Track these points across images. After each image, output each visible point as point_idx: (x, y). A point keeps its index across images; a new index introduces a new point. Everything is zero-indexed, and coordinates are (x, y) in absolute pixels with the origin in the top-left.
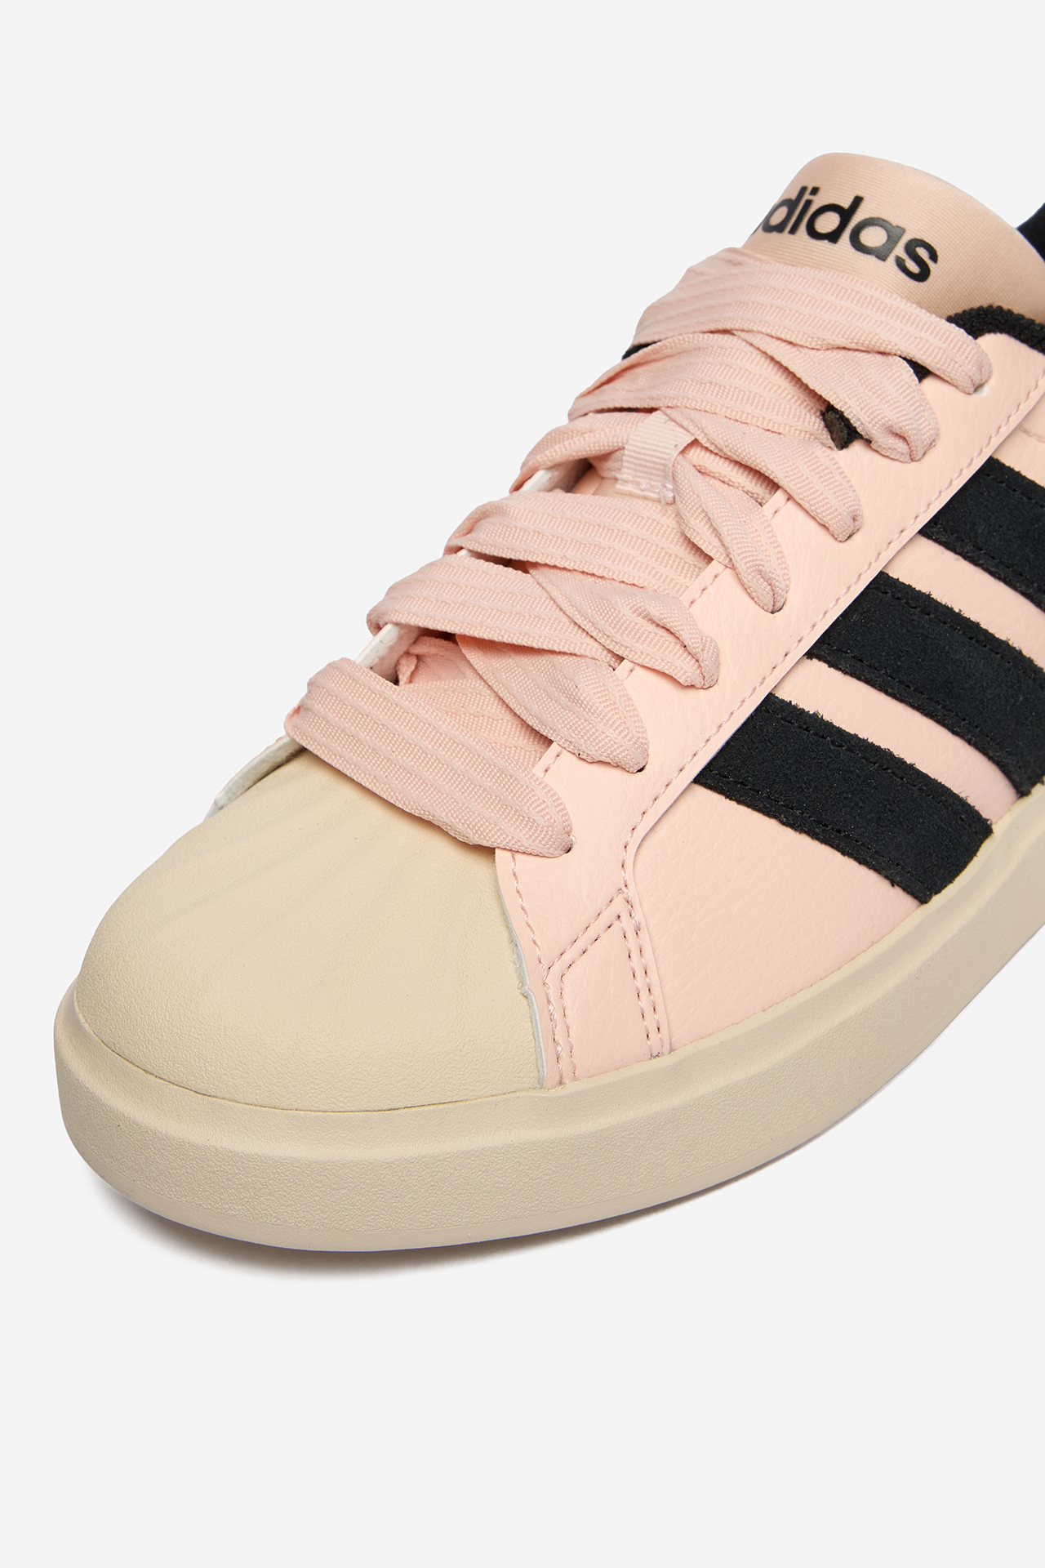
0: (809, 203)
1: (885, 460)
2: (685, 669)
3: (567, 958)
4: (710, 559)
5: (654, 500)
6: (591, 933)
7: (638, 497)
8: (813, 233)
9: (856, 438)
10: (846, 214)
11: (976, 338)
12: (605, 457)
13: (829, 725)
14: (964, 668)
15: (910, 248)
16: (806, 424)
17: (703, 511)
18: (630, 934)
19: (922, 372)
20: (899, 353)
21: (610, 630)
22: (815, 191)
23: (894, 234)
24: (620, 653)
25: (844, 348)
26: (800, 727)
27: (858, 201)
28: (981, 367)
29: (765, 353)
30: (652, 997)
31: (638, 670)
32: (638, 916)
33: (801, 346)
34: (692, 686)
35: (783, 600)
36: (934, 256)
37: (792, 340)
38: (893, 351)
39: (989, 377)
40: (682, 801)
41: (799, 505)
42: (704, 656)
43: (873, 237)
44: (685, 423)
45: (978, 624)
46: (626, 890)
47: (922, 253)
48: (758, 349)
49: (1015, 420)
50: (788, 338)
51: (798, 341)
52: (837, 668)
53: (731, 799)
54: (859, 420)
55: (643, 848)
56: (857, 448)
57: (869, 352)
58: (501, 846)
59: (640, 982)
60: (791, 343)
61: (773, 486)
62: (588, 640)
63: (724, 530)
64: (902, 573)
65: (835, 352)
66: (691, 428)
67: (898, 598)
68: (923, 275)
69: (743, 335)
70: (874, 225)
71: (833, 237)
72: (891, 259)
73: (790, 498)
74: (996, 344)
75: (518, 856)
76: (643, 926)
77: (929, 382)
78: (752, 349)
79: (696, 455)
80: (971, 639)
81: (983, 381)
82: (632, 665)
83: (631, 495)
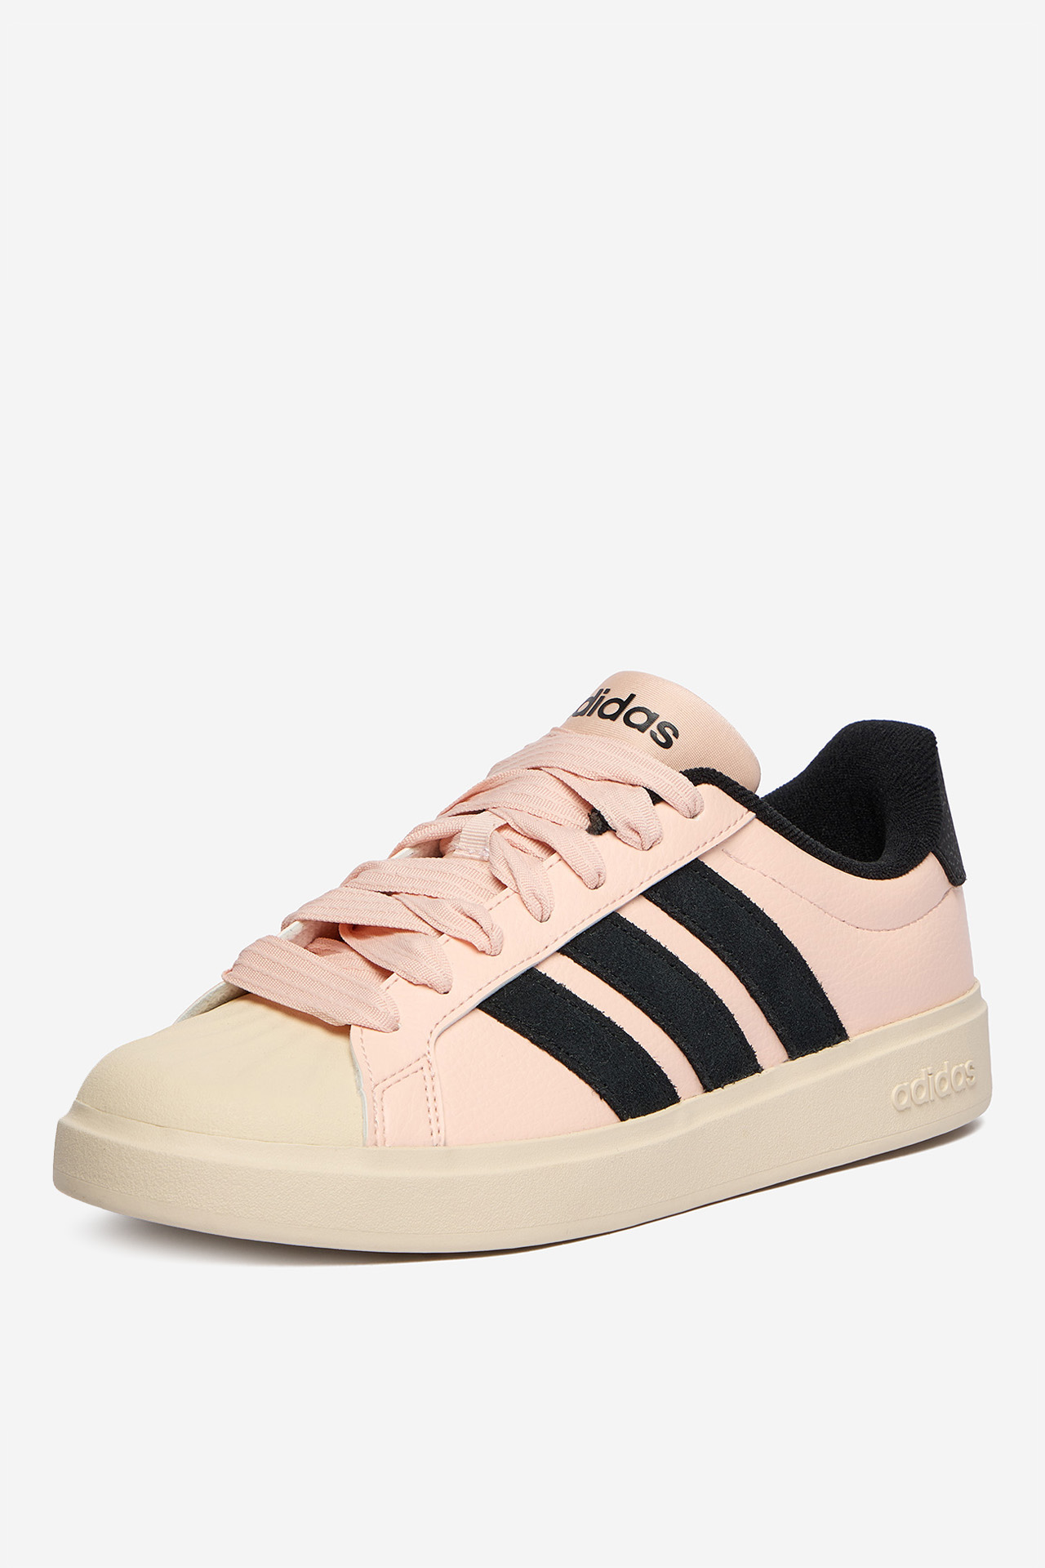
0: (603, 697)
1: (625, 845)
2: (480, 941)
3: (388, 1082)
4: (505, 887)
5: (476, 859)
6: (404, 1073)
7: (467, 858)
8: (602, 715)
9: (608, 830)
10: (623, 704)
11: (695, 785)
12: (450, 838)
13: (569, 992)
14: (664, 981)
15: (661, 727)
16: (578, 821)
17: (505, 859)
18: (428, 1078)
19: (656, 799)
20: (642, 784)
21: (437, 917)
22: (608, 691)
23: (652, 718)
24: (441, 930)
25: (609, 780)
26: (551, 990)
27: (632, 696)
28: (695, 801)
29: (558, 779)
30: (437, 1114)
31: (452, 940)
32: (434, 1070)
33: (582, 777)
34: (484, 952)
35: (548, 914)
36: (676, 735)
37: (577, 773)
38: (639, 784)
39: (702, 810)
40: (469, 1017)
41: (566, 862)
42: (494, 935)
43: (639, 718)
44: (501, 815)
45: (677, 958)
46: (428, 1056)
47: (669, 731)
48: (555, 777)
49: (717, 841)
50: (574, 771)
51: (580, 774)
52: (580, 964)
53: (501, 1022)
54: (609, 817)
55: (442, 1037)
56: (607, 835)
57: (624, 784)
58: (356, 1023)
59: (431, 1104)
60: (576, 775)
61: (552, 851)
62: (424, 924)
63: (515, 869)
64: (629, 915)
65: (603, 782)
66: (505, 817)
67: (625, 931)
68: (668, 744)
69: (546, 769)
70: (640, 711)
71: (613, 717)
72: (648, 732)
73: (561, 859)
74: (708, 790)
75: (365, 1030)
76: (436, 1074)
77: (660, 806)
78: (551, 777)
79: (506, 833)
80: (673, 966)
81: (697, 812)
82: (448, 937)
83: (463, 857)
